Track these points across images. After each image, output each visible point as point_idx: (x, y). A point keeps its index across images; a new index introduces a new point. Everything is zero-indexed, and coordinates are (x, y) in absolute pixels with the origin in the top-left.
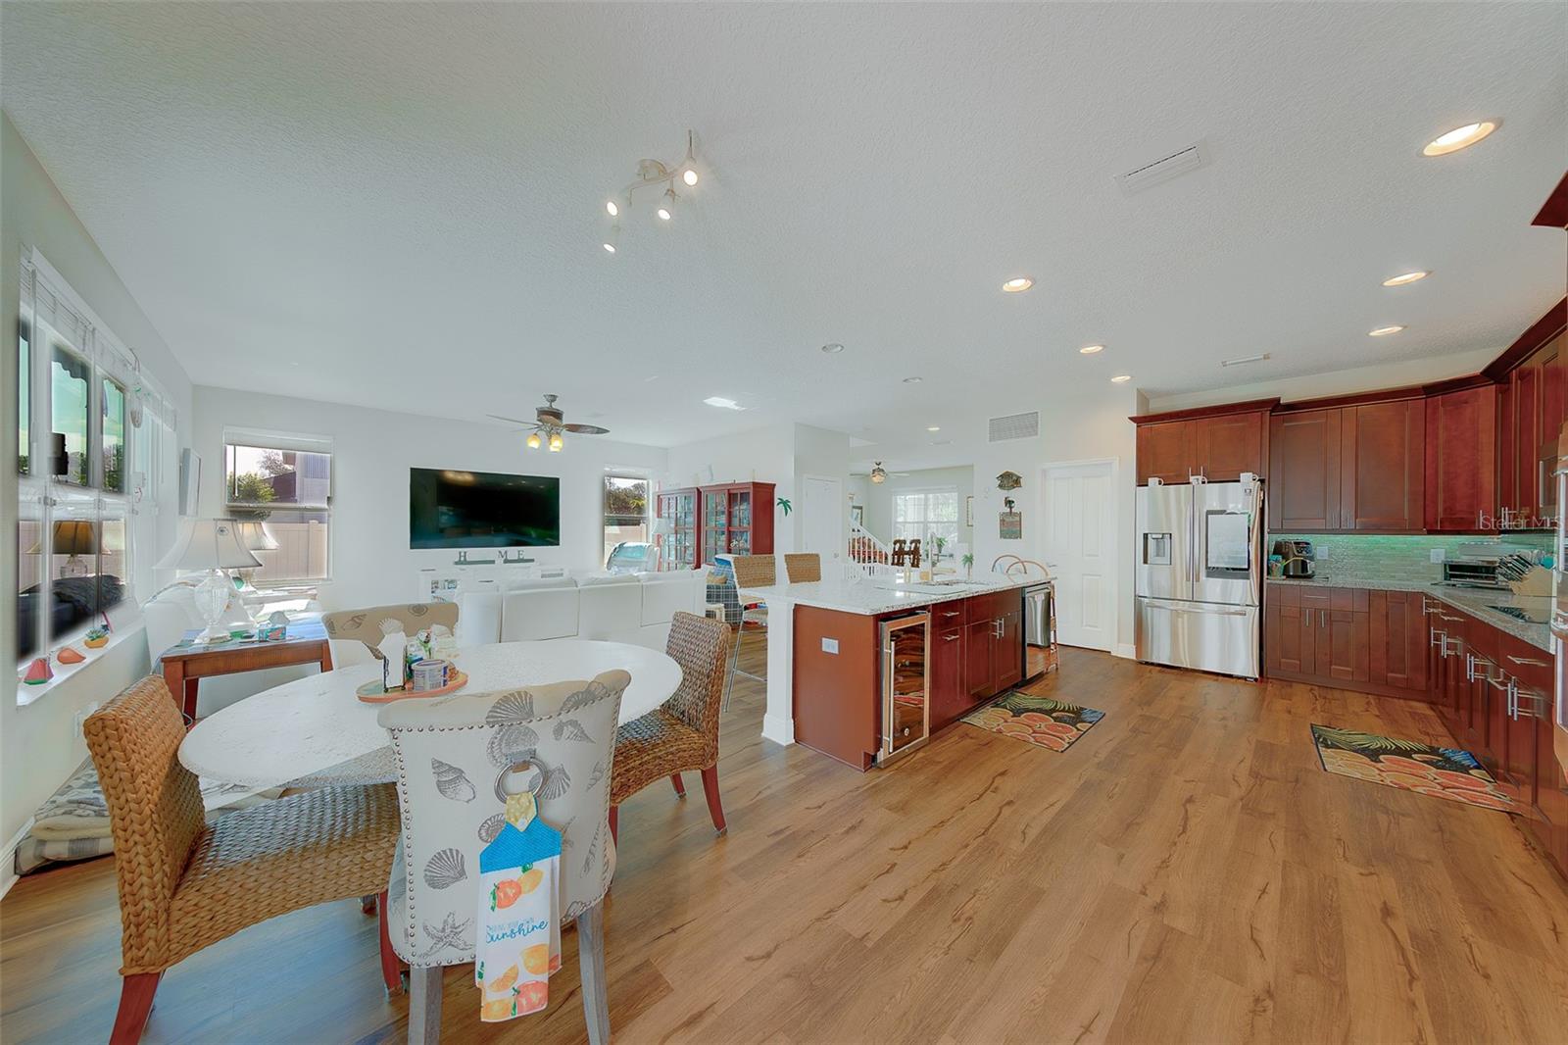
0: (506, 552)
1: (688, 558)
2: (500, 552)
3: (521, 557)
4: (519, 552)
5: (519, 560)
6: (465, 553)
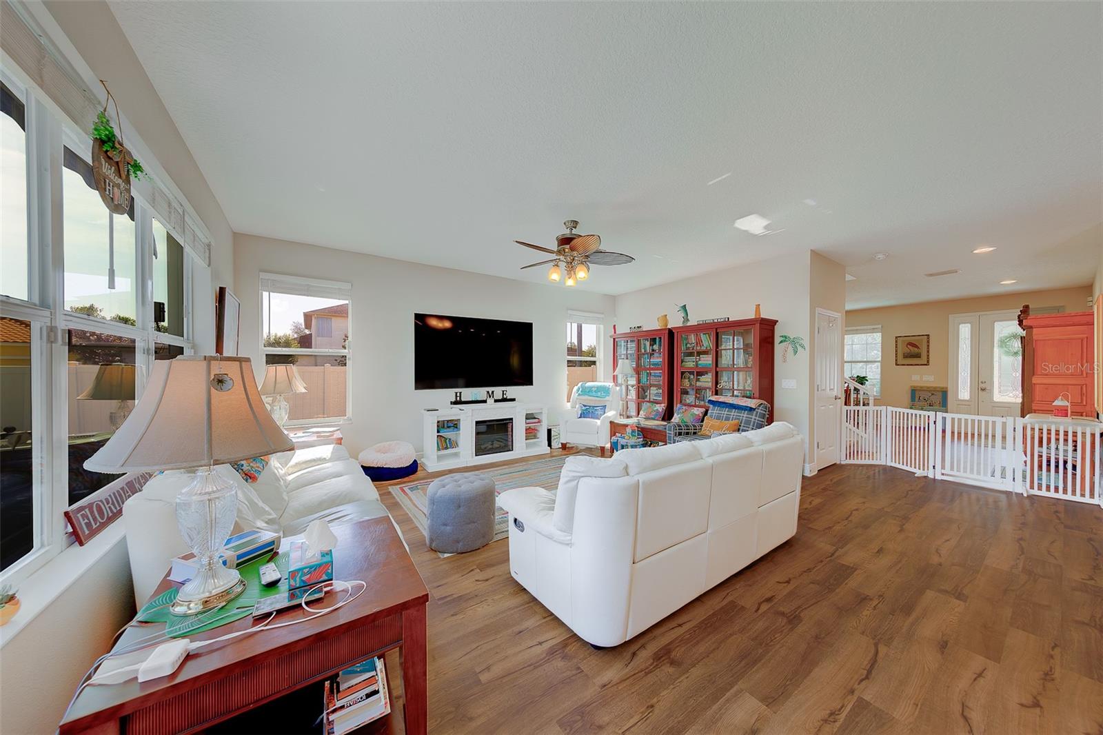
0: (493, 392)
1: (653, 398)
2: (488, 392)
3: (505, 397)
4: (503, 391)
5: (504, 400)
6: (460, 393)
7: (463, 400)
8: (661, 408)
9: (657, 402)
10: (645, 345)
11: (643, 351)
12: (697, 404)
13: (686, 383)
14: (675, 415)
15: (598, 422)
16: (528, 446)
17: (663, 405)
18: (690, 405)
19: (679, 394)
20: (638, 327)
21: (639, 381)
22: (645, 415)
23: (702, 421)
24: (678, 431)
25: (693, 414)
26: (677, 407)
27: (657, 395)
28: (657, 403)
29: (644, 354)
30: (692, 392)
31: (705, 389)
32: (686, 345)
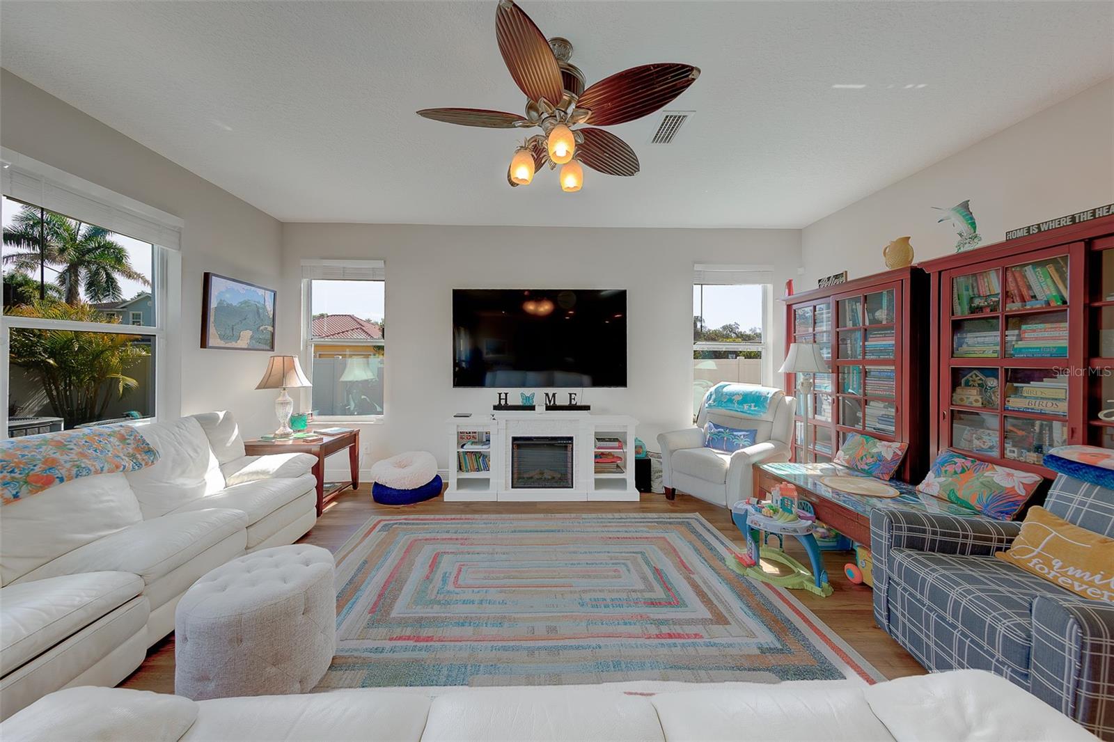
0: (554, 395)
1: (872, 424)
2: (547, 395)
3: (573, 402)
4: (570, 394)
5: (572, 408)
6: (506, 394)
7: (509, 403)
8: (892, 451)
9: (880, 436)
10: (854, 311)
11: (850, 324)
12: (1008, 454)
13: (970, 397)
14: (930, 475)
15: (727, 459)
16: (599, 484)
17: (898, 445)
18: (984, 460)
19: (945, 425)
20: (836, 277)
21: (839, 387)
22: (848, 461)
23: (1021, 516)
24: (905, 533)
25: (988, 485)
26: (938, 453)
27: (883, 419)
28: (881, 439)
29: (852, 331)
30: (993, 421)
31: (1049, 418)
32: (971, 300)
